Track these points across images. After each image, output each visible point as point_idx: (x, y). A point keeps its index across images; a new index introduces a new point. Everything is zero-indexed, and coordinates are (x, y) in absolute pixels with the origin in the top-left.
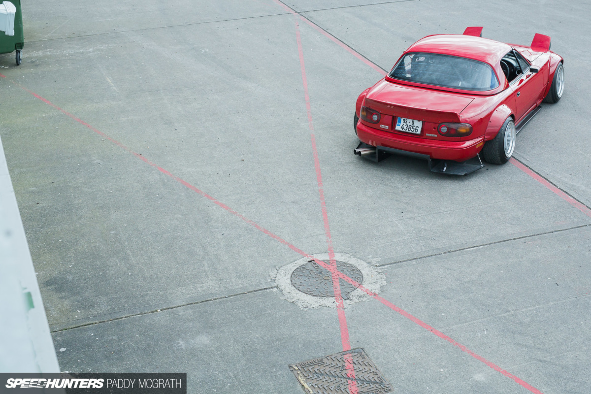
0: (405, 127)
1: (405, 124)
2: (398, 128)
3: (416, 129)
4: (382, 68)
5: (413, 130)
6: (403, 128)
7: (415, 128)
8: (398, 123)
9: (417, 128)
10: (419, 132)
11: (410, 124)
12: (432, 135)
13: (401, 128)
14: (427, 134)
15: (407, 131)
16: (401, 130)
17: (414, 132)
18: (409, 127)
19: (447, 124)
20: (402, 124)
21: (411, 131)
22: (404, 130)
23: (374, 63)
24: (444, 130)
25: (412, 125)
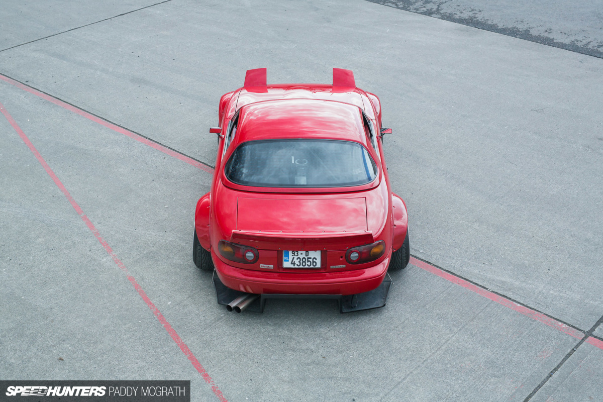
0: (297, 262)
1: (296, 257)
2: (287, 264)
3: (313, 262)
4: (140, 135)
5: (309, 263)
6: (294, 264)
7: (311, 260)
8: (284, 258)
9: (315, 260)
10: (319, 266)
11: (304, 256)
12: (339, 266)
13: (292, 263)
14: (332, 267)
15: (301, 266)
16: (292, 266)
17: (312, 266)
18: (303, 261)
19: (358, 248)
20: (291, 257)
21: (306, 266)
22: (296, 266)
23: (123, 127)
24: (354, 256)
25: (306, 257)
